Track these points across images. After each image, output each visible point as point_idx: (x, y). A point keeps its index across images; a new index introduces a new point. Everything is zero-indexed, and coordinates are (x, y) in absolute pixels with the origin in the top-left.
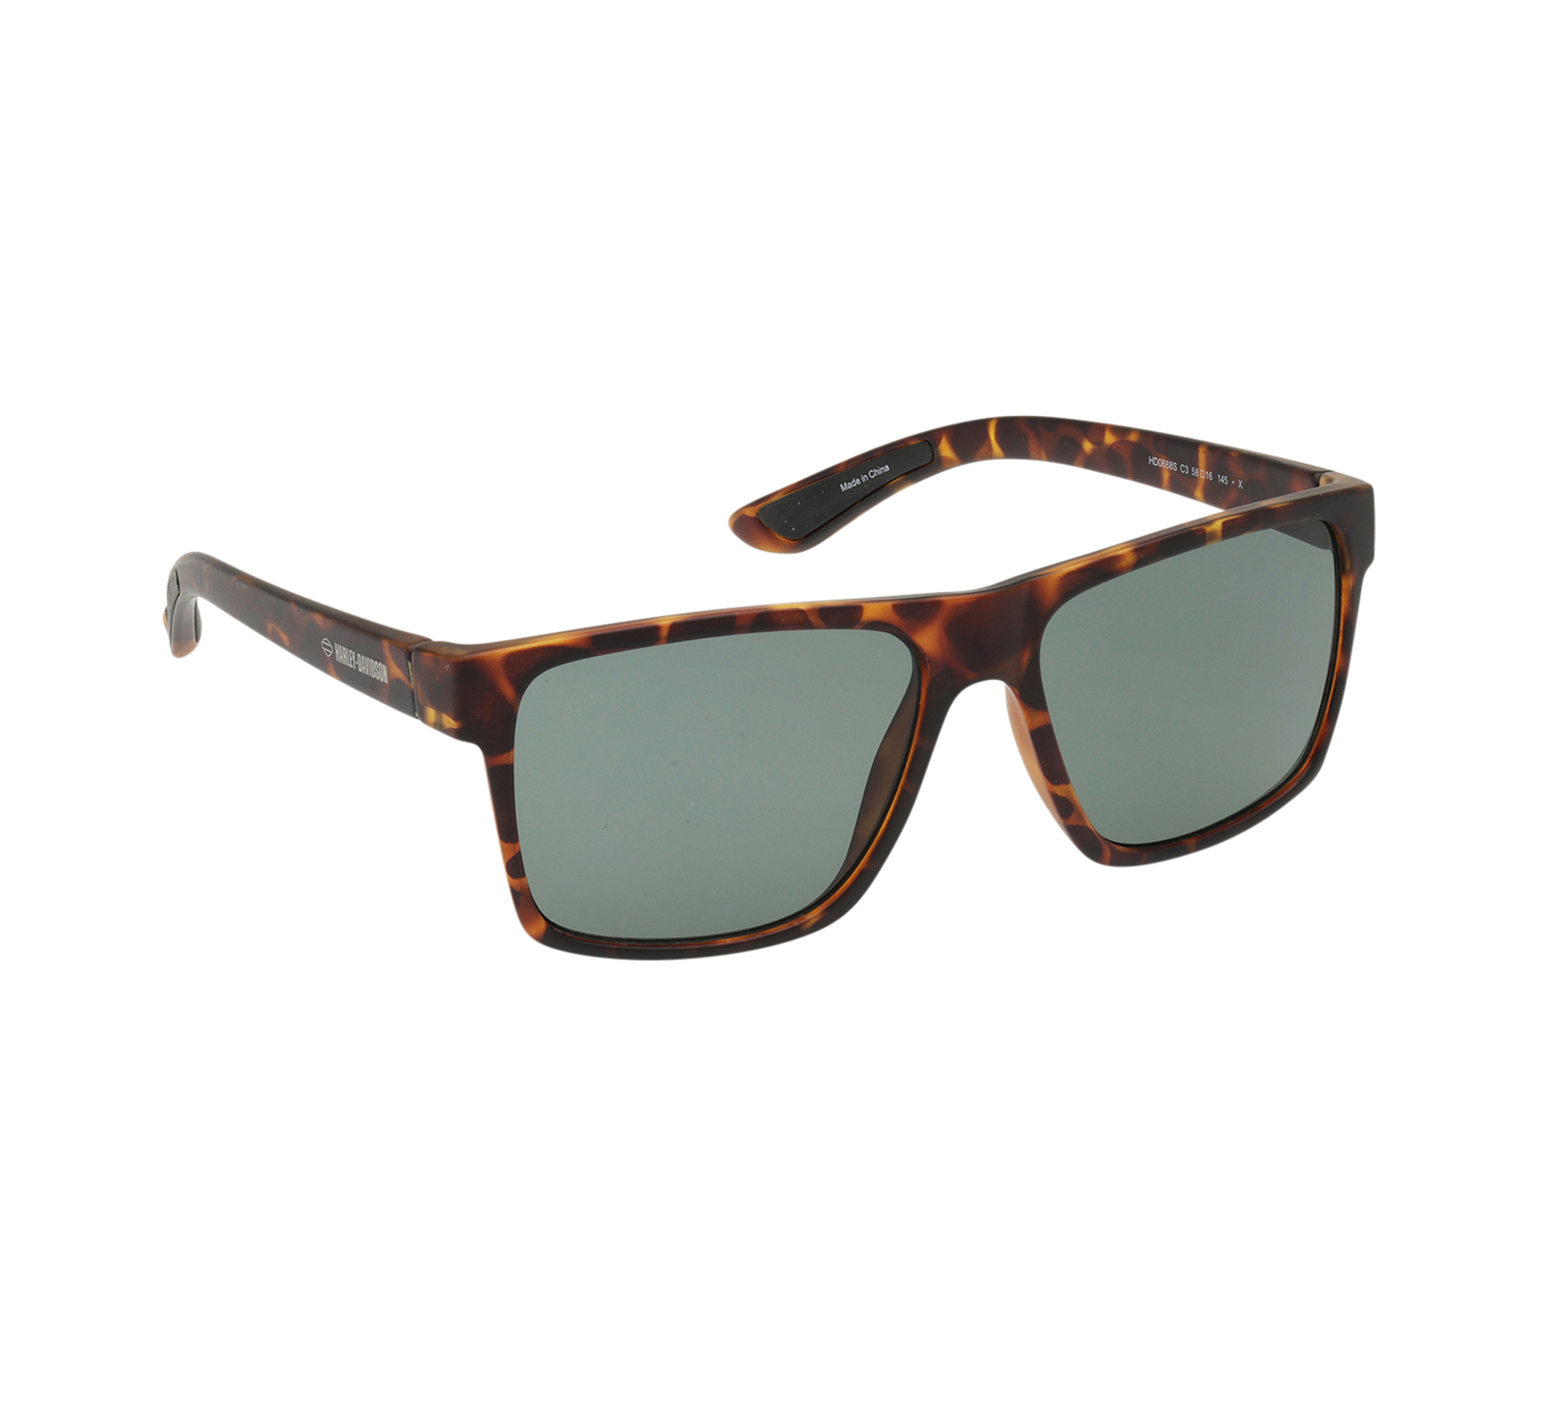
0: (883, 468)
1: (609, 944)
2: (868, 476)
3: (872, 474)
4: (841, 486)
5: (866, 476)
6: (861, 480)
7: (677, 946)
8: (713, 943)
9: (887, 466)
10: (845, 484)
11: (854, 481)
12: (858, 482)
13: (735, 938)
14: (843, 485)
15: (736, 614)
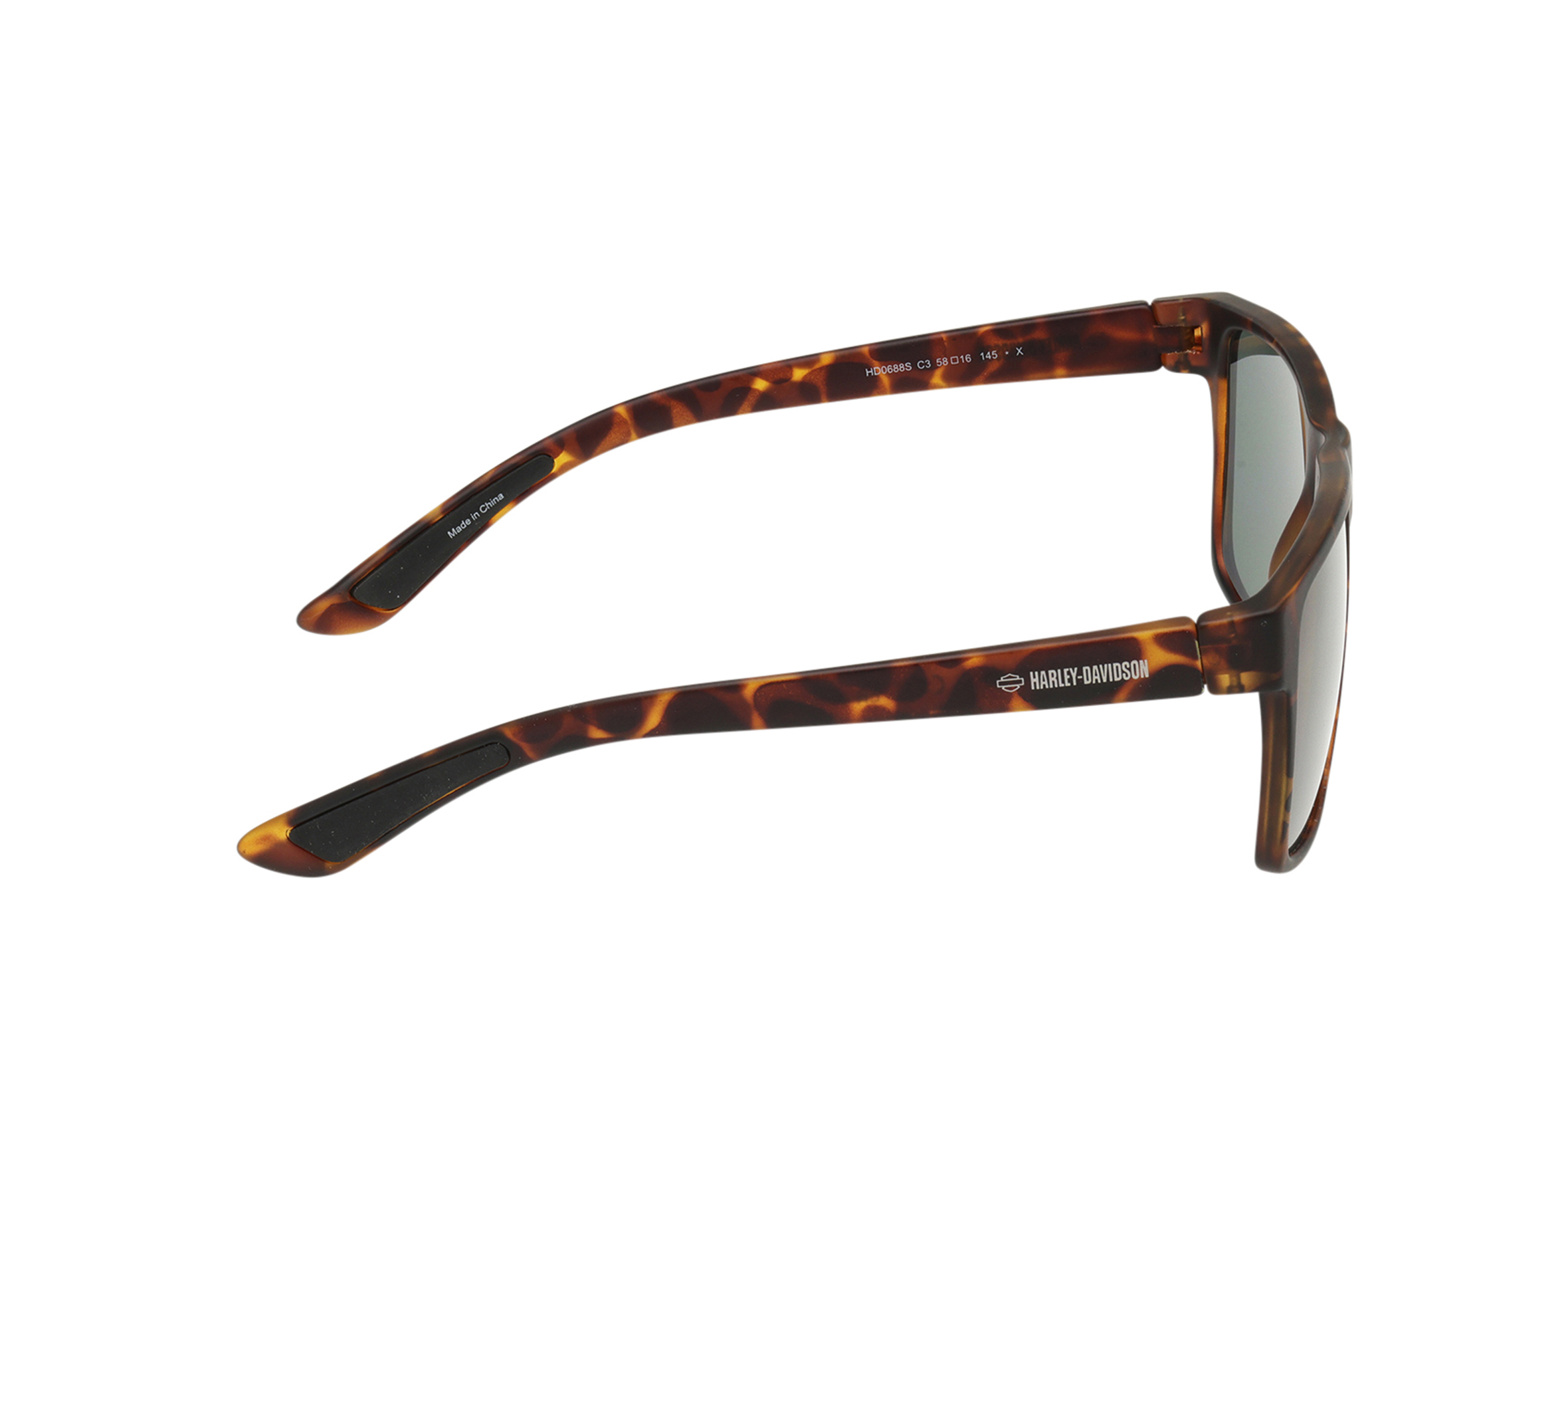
0: (496, 498)
2: (480, 513)
3: (483, 509)
4: (449, 533)
5: (477, 513)
6: (471, 520)
9: (501, 495)
10: (453, 530)
11: (463, 523)
12: (468, 522)
14: (451, 532)
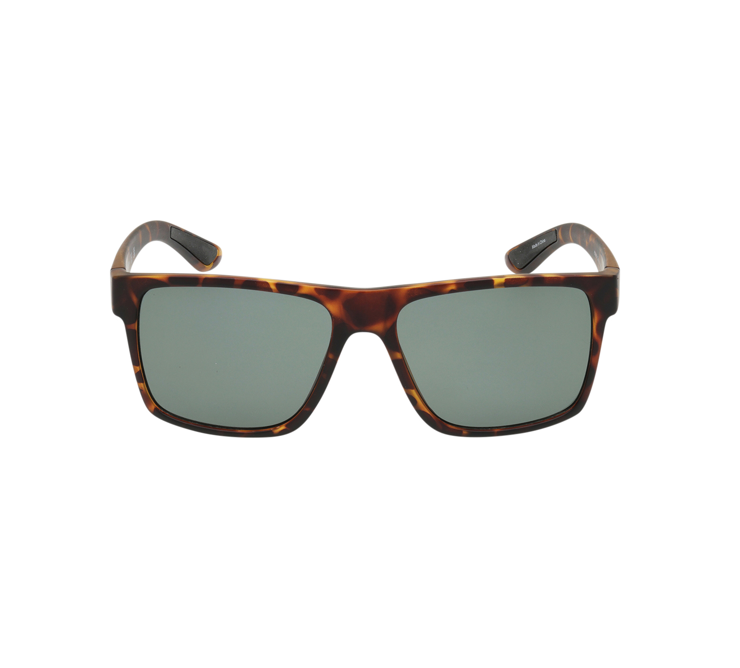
1: (184, 421)
6: (538, 245)
7: (217, 429)
8: (234, 431)
10: (533, 245)
13: (247, 431)
15: (235, 279)
